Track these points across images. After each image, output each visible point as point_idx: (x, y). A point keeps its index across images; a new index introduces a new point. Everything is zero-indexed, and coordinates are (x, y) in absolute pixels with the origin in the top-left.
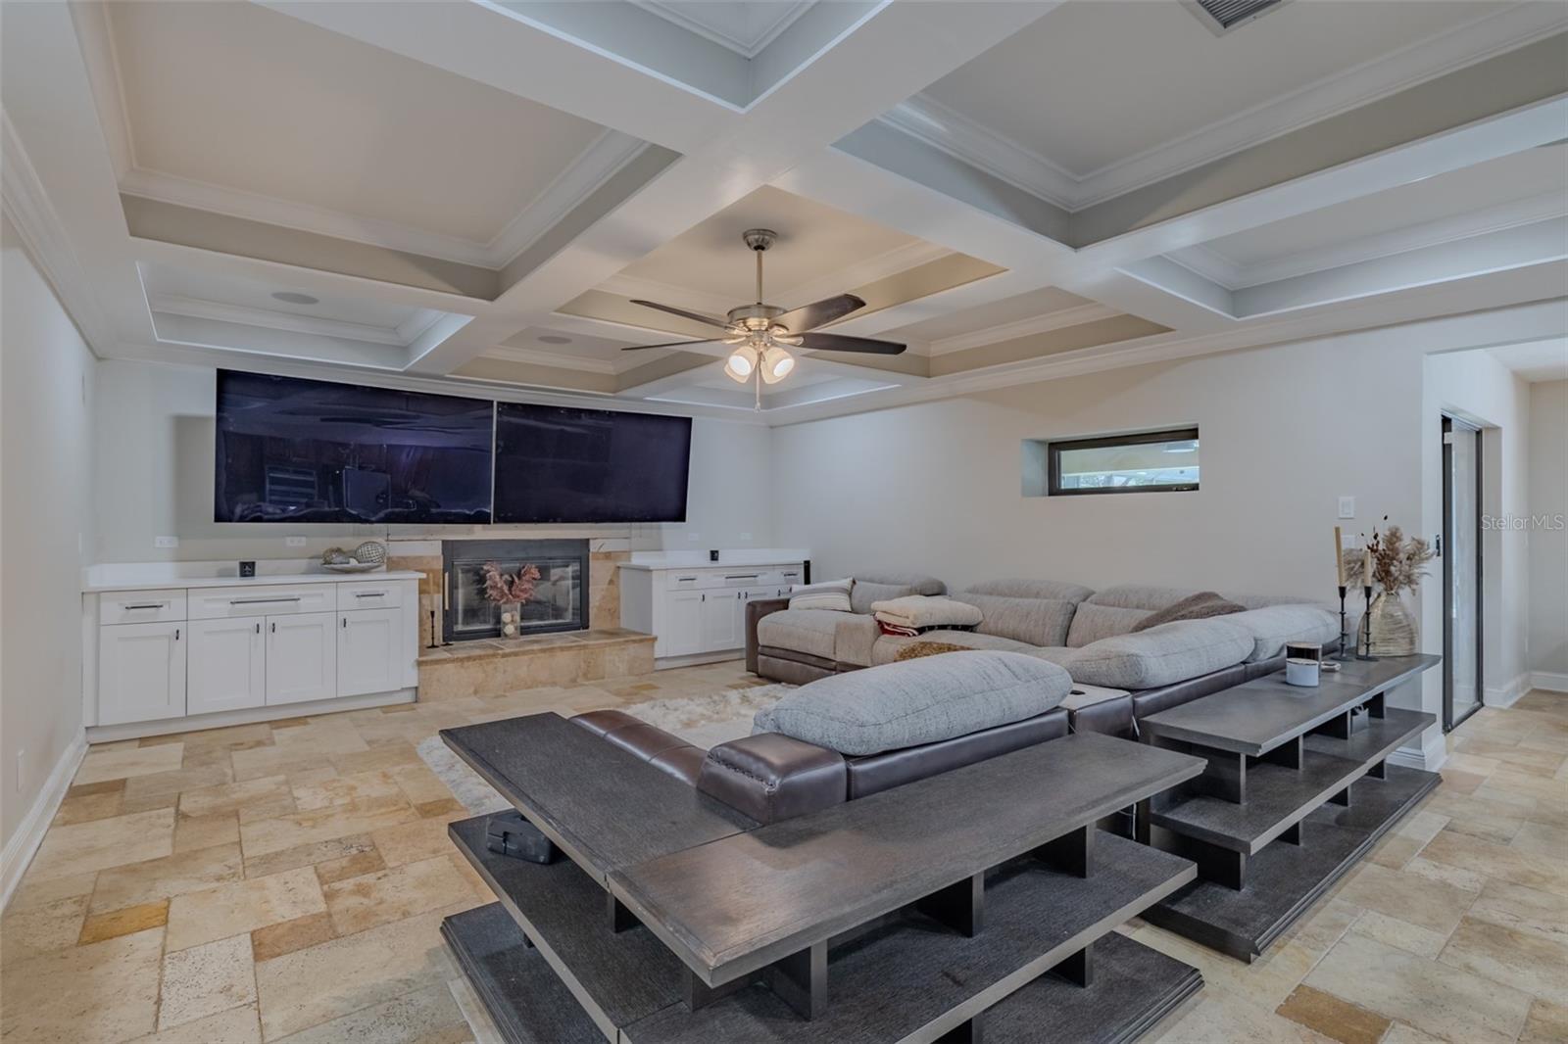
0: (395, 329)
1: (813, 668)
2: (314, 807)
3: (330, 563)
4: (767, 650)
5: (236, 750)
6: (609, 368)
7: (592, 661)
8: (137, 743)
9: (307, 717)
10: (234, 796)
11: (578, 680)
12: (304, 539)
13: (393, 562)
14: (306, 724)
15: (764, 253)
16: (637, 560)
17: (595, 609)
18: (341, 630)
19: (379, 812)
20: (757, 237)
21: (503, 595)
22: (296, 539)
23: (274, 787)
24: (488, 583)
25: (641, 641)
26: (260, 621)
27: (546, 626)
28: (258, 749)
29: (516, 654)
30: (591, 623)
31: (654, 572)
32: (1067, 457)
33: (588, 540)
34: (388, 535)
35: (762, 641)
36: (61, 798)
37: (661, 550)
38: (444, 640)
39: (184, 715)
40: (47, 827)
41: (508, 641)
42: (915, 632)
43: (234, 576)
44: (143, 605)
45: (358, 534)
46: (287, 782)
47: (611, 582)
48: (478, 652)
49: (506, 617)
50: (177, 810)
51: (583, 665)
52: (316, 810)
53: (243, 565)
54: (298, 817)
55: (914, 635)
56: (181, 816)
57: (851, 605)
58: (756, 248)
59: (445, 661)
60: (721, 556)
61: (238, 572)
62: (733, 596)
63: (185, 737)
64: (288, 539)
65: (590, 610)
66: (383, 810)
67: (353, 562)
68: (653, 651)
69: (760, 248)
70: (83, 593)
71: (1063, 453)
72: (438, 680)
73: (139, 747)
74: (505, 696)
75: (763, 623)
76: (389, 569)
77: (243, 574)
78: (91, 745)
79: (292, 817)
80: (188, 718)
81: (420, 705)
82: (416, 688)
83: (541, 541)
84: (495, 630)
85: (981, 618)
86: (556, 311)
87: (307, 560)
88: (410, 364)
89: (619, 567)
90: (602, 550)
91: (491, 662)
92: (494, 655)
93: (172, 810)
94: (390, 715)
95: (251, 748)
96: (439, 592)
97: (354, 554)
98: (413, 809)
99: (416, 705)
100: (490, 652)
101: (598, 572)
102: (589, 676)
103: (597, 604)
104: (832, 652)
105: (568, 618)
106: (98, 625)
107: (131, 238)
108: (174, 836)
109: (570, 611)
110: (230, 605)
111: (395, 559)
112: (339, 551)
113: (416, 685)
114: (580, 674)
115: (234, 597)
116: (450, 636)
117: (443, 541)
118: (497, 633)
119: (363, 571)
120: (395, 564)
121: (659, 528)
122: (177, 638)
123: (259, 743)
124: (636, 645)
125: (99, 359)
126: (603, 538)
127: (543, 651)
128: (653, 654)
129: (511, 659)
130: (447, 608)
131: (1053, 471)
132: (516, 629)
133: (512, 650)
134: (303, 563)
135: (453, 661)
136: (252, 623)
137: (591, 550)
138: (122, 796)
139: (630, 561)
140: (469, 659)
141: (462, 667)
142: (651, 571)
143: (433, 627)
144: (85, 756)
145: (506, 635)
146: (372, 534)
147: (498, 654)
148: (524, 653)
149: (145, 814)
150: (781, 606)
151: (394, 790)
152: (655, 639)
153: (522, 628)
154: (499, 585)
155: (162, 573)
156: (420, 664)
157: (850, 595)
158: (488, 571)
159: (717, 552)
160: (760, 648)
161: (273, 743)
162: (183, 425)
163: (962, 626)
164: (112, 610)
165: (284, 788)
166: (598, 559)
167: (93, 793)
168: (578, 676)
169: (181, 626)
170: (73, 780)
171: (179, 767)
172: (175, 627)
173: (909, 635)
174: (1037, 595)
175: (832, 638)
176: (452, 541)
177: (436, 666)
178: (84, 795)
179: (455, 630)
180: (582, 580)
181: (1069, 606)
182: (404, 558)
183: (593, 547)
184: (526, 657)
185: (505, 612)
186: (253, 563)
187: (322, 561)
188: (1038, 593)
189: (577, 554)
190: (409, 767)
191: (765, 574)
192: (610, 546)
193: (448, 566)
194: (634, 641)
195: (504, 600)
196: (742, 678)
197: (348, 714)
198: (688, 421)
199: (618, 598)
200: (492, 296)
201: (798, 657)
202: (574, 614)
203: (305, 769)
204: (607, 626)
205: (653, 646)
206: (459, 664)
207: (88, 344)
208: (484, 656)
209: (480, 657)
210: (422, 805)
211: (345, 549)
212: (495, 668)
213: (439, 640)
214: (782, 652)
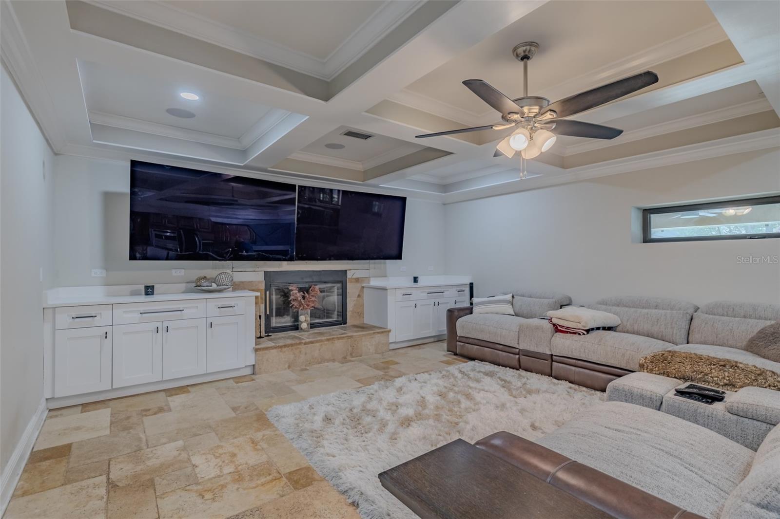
0: (238, 139)
1: (500, 352)
2: (210, 477)
3: (199, 286)
4: (464, 340)
5: (146, 415)
6: (359, 167)
7: (355, 345)
8: (80, 408)
9: (188, 386)
10: (150, 463)
11: (347, 357)
12: (183, 271)
13: (236, 285)
14: (189, 392)
15: (529, 62)
16: (374, 282)
17: (350, 313)
18: (209, 330)
19: (259, 482)
20: (524, 48)
21: (301, 304)
22: (178, 271)
23: (176, 453)
24: (292, 298)
25: (382, 332)
26: (159, 325)
27: (324, 322)
28: (160, 415)
29: (312, 342)
30: (348, 321)
31: (388, 290)
32: (655, 218)
33: (346, 271)
34: (233, 268)
35: (460, 333)
36: (23, 466)
37: (386, 277)
38: (266, 333)
39: (111, 388)
40: (9, 499)
41: (303, 333)
42: (585, 333)
43: (140, 294)
44: (84, 317)
45: (214, 268)
46: (184, 449)
47: (359, 296)
48: (289, 342)
49: (302, 318)
50: (108, 479)
51: (350, 349)
52: (211, 479)
53: (147, 287)
54: (200, 487)
55: (584, 334)
56: (112, 486)
57: (514, 311)
58: (522, 59)
59: (271, 348)
60: (419, 280)
61: (144, 293)
62: (431, 304)
63: (111, 403)
64: (174, 271)
65: (348, 313)
66: (263, 480)
67: (214, 286)
68: (388, 338)
69: (525, 58)
70: (44, 308)
71: (652, 216)
72: (267, 360)
73: (82, 412)
74: (307, 369)
75: (460, 322)
76: (234, 290)
77: (147, 294)
78: (50, 410)
79: (195, 487)
80: (113, 390)
81: (257, 376)
82: (254, 365)
83: (320, 271)
84: (295, 326)
85: (620, 322)
86: (366, 112)
87: (185, 284)
88: (247, 162)
89: (363, 287)
90: (353, 277)
91: (298, 348)
92: (300, 344)
93: (103, 478)
94: (240, 384)
95: (155, 414)
96: (262, 303)
97: (214, 280)
98: (284, 479)
99: (253, 377)
100: (297, 341)
101: (352, 289)
102: (353, 355)
103: (351, 309)
104: (516, 343)
105: (335, 318)
106: (54, 329)
107: (72, 31)
108: (106, 510)
109: (336, 313)
110: (140, 315)
111: (236, 283)
112: (205, 278)
113: (254, 364)
114: (349, 354)
115: (142, 309)
116: (270, 330)
117: (265, 272)
118: (296, 327)
119: (220, 291)
120: (237, 286)
121: (385, 263)
122: (106, 337)
123: (161, 410)
124: (379, 335)
125: (56, 154)
126: (354, 269)
127: (328, 340)
128: (389, 341)
129: (309, 345)
130: (268, 313)
131: (646, 226)
132: (308, 324)
133: (310, 340)
134: (183, 286)
135: (275, 348)
136: (153, 326)
137: (348, 277)
138: (68, 463)
139: (369, 283)
140: (285, 346)
141: (281, 351)
142: (387, 289)
143: (260, 325)
144: (45, 421)
145: (301, 329)
146: (223, 267)
147: (302, 343)
148: (317, 342)
149: (84, 483)
150: (468, 311)
151: (264, 458)
152: (390, 331)
153: (311, 324)
154: (299, 299)
155: (95, 294)
156: (256, 350)
157: (512, 305)
158: (291, 290)
159: (417, 277)
160: (458, 337)
161: (170, 410)
162: (108, 197)
163: (608, 327)
164: (63, 319)
165: (184, 455)
166: (351, 282)
167: (46, 459)
168: (347, 355)
169: (108, 329)
170: (35, 445)
171: (108, 432)
172: (105, 329)
173: (580, 334)
174: (656, 307)
175: (517, 333)
176: (270, 271)
177: (266, 351)
178: (41, 461)
179: (271, 326)
180: (344, 294)
181: (688, 315)
182: (242, 282)
183: (349, 275)
184: (318, 344)
185: (302, 315)
186: (153, 286)
187: (194, 285)
188: (657, 306)
189: (339, 279)
190: (268, 432)
191: (448, 291)
192: (358, 274)
193: (268, 287)
194: (378, 333)
195: (302, 308)
196: (444, 356)
197: (214, 384)
198: (403, 200)
199: (363, 305)
200: (326, 99)
201: (490, 345)
202: (338, 315)
203: (196, 435)
204: (357, 323)
205: (388, 335)
206: (280, 349)
207: (47, 140)
208: (294, 344)
209: (292, 345)
210: (290, 473)
211: (208, 277)
212: (300, 352)
213: (263, 334)
214: (476, 341)
